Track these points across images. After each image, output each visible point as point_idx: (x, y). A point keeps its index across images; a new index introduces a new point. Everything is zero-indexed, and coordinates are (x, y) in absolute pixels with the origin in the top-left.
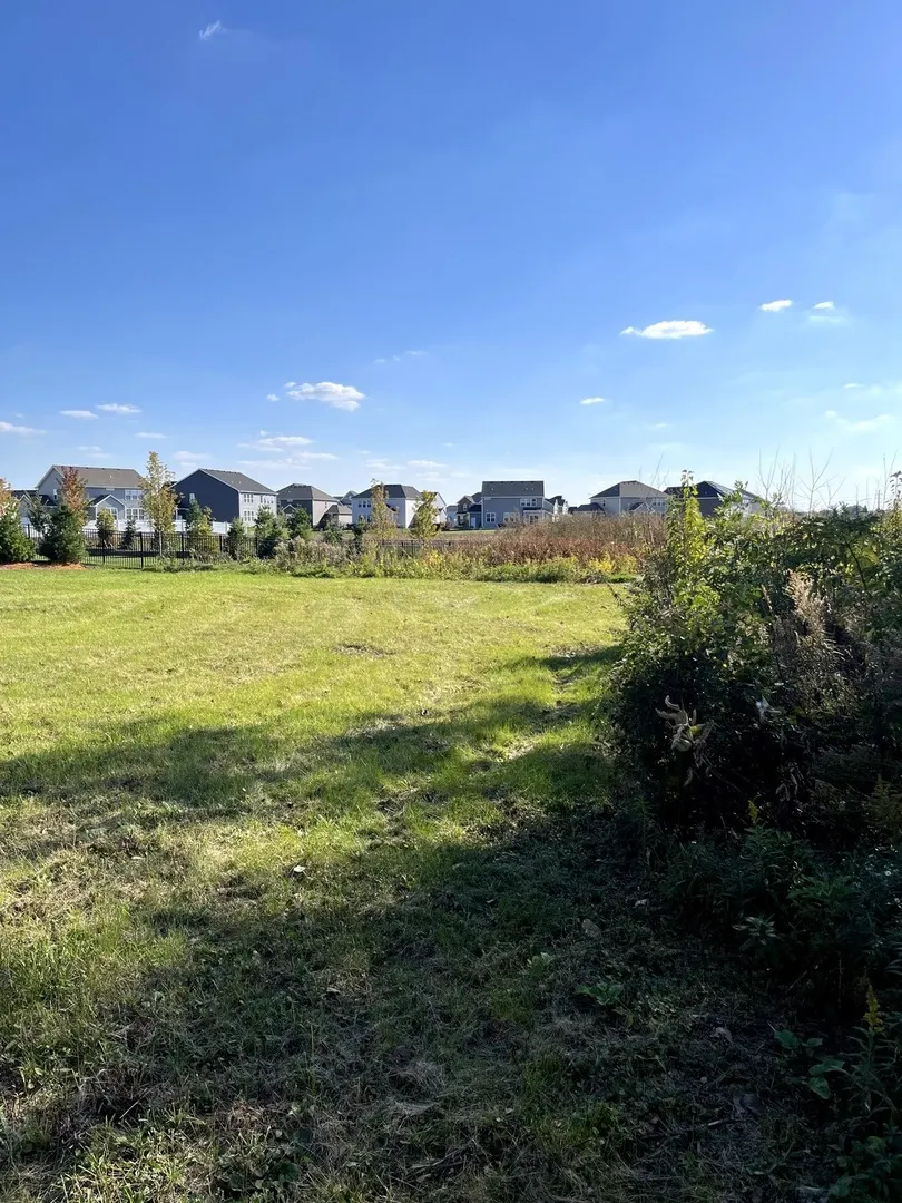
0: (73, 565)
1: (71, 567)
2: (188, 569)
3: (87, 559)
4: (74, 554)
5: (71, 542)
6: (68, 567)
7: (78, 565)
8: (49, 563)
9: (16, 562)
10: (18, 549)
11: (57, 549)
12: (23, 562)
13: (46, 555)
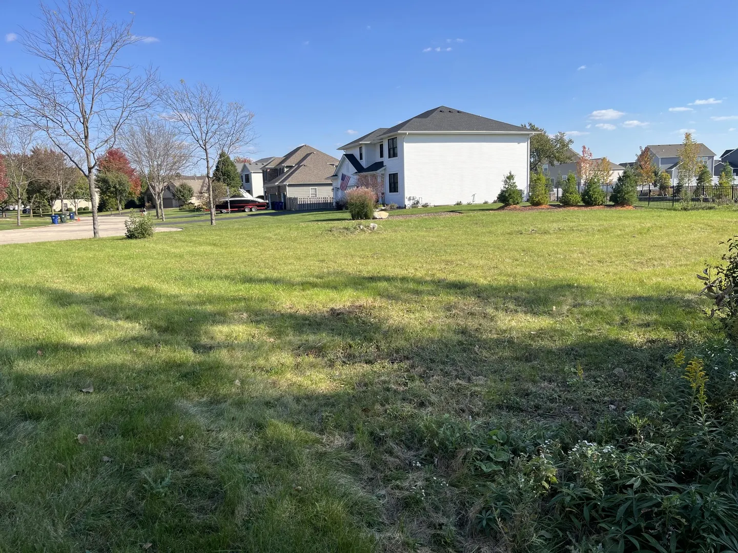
0: (627, 207)
1: (626, 208)
2: (698, 209)
3: (638, 203)
4: (628, 200)
5: (628, 193)
6: (624, 208)
7: (630, 207)
8: (613, 206)
9: (595, 205)
10: (596, 198)
11: (619, 198)
12: (599, 205)
13: (613, 201)
